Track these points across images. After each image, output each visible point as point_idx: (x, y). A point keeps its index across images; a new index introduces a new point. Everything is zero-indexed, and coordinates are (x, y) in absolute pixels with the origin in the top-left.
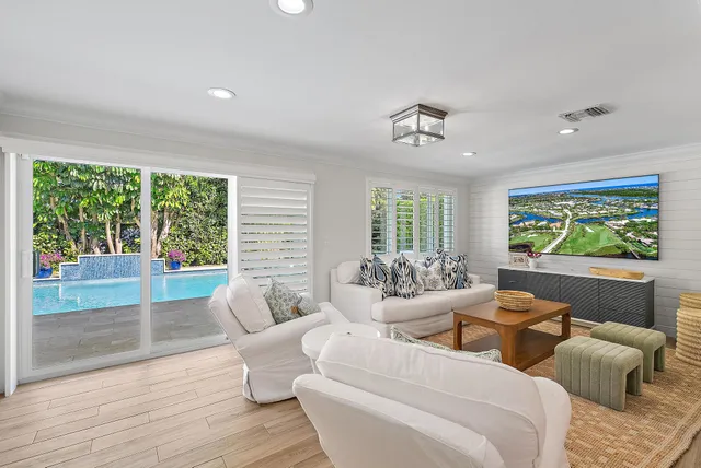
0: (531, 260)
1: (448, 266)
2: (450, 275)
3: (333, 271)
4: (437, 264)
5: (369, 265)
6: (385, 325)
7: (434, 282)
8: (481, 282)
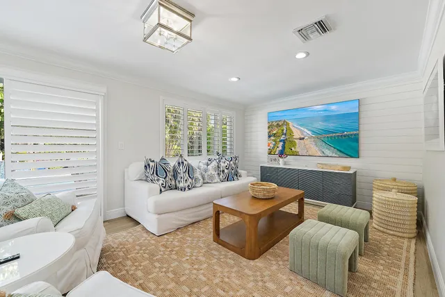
0: (281, 159)
1: (222, 164)
2: (223, 171)
3: (126, 170)
4: (214, 164)
5: (151, 164)
6: (156, 216)
7: (211, 177)
8: (248, 176)
